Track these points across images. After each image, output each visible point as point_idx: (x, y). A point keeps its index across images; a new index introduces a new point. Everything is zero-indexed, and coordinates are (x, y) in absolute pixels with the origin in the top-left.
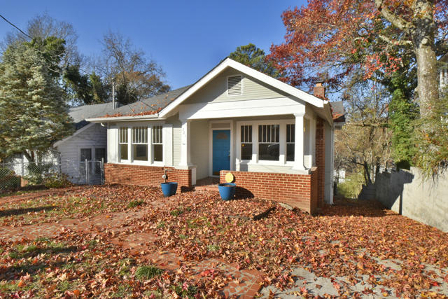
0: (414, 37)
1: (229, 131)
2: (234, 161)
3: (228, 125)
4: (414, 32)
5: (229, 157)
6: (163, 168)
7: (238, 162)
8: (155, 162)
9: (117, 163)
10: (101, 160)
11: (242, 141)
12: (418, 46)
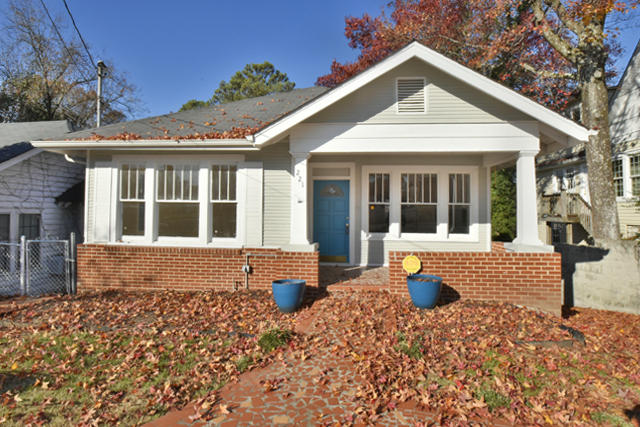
0: (582, 68)
1: (348, 181)
2: (358, 236)
3: (348, 172)
4: (582, 61)
5: (348, 228)
6: (240, 252)
7: (365, 237)
8: (215, 239)
9: (113, 243)
10: (68, 238)
11: (371, 199)
12: (588, 80)
